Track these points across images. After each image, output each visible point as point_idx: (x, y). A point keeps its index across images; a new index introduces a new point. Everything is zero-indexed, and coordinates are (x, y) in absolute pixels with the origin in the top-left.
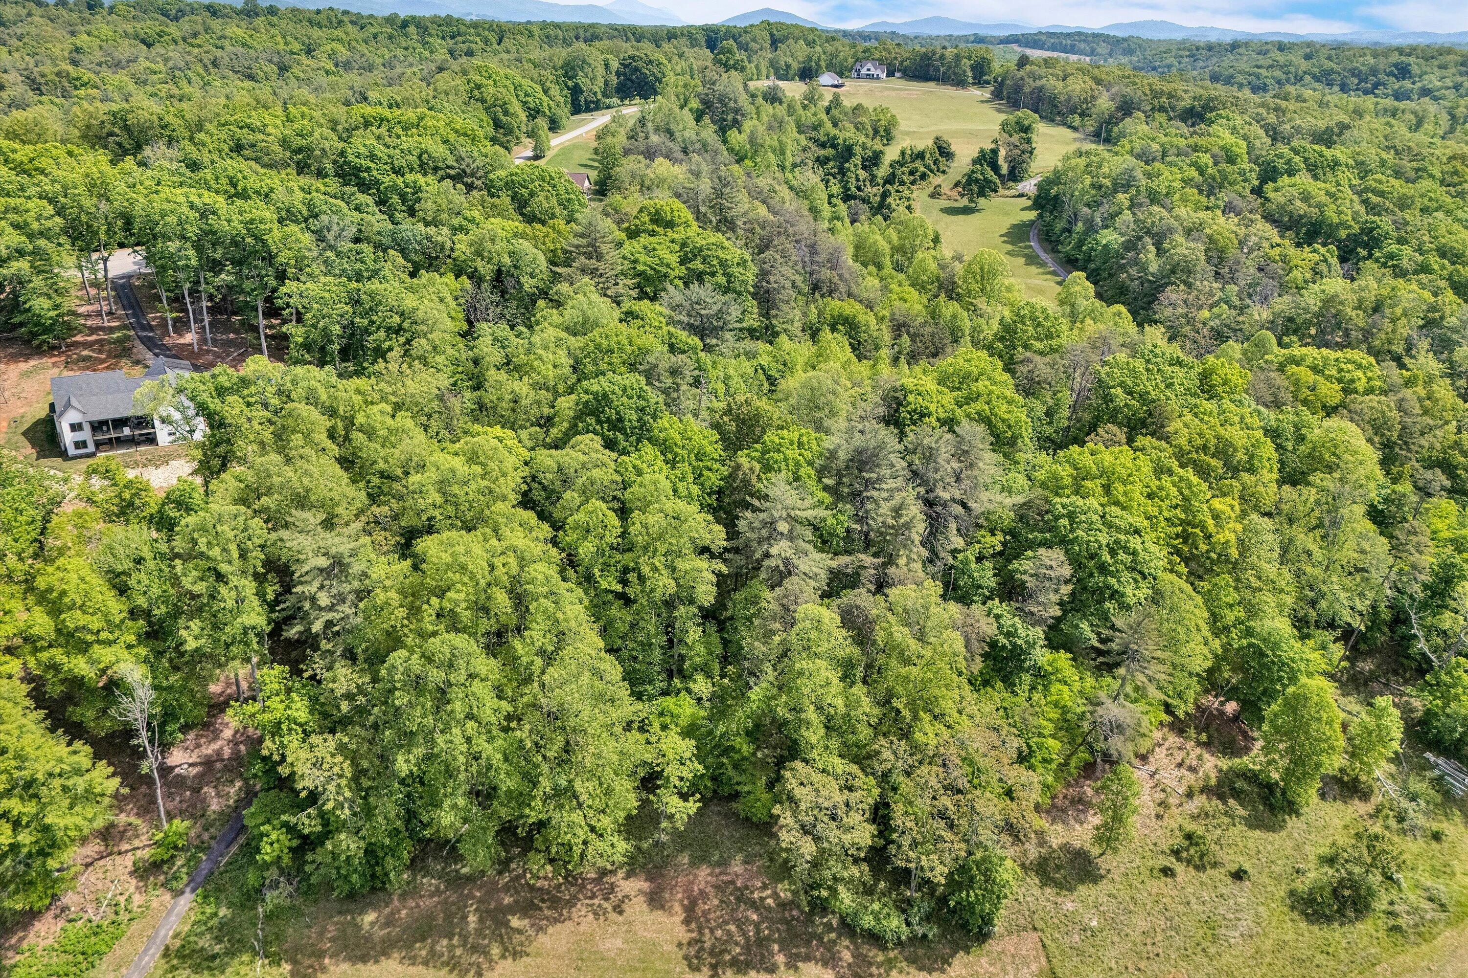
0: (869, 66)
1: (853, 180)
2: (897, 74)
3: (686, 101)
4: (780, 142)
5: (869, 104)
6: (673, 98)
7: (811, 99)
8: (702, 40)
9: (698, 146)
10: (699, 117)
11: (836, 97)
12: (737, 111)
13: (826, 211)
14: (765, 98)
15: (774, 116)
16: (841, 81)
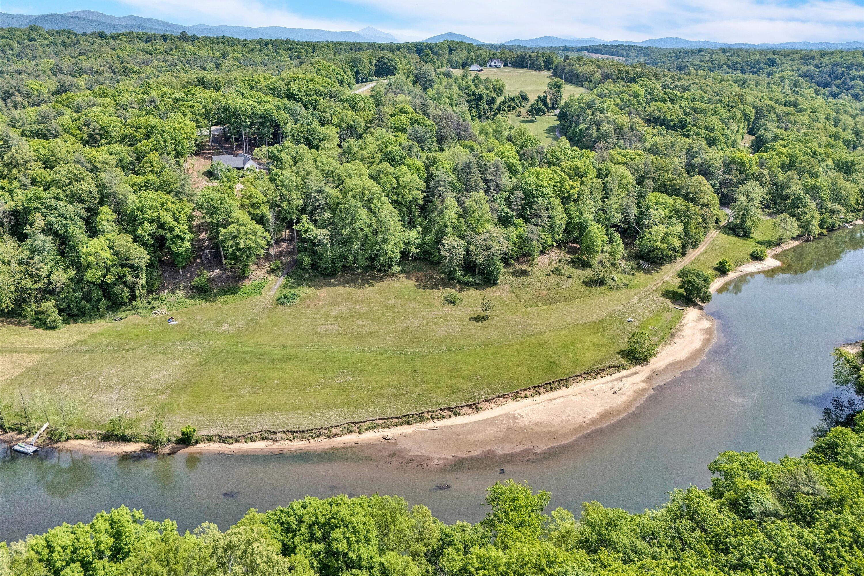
0: (495, 61)
1: (482, 109)
2: (509, 65)
3: (408, 76)
4: (450, 94)
5: (492, 78)
6: (403, 75)
7: (465, 76)
8: (414, 50)
10: (414, 83)
11: (477, 75)
12: (431, 80)
13: (470, 120)
14: (444, 75)
15: (448, 83)
16: (481, 68)
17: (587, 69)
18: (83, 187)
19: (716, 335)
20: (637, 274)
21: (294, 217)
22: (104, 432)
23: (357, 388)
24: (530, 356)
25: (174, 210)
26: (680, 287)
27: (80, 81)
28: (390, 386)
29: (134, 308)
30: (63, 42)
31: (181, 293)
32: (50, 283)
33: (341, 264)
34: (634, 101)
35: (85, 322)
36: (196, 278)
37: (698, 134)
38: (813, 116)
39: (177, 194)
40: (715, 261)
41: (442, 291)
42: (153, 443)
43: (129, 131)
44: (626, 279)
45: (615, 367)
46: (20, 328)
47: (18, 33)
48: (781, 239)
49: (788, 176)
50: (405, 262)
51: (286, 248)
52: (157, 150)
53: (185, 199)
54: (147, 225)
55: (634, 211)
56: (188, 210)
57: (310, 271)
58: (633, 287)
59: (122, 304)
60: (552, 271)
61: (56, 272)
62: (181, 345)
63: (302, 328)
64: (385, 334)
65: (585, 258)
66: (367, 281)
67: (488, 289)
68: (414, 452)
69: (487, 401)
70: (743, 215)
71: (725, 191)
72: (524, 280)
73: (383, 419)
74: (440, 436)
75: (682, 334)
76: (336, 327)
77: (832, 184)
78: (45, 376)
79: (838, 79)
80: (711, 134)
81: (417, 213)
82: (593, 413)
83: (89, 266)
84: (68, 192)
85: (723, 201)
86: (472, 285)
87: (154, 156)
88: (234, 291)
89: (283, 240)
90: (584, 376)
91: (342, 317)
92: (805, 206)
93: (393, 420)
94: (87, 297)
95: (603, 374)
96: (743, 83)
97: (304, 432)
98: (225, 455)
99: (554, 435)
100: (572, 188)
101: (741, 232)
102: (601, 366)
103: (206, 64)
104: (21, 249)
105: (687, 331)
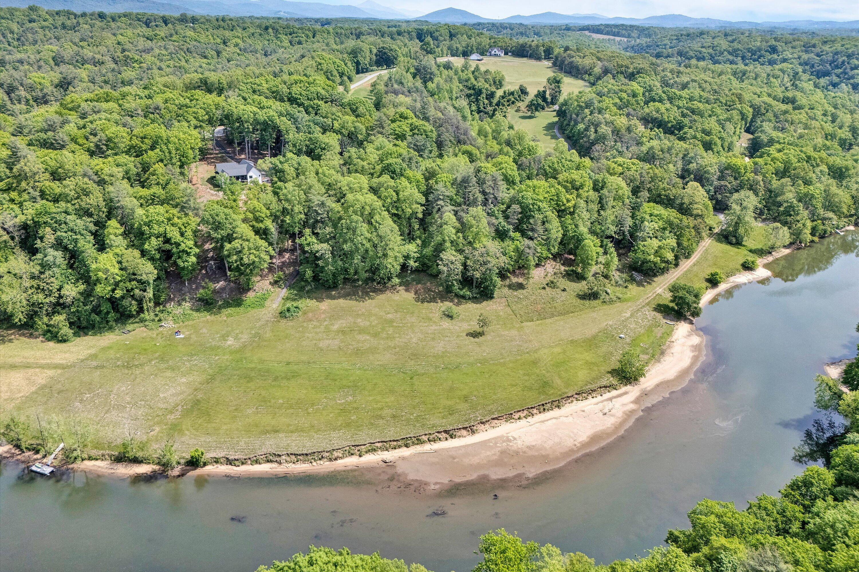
0: (495, 50)
1: (482, 104)
2: (510, 54)
3: (409, 69)
4: (450, 87)
5: (492, 69)
6: (403, 68)
7: (465, 67)
8: (414, 34)
9: (414, 89)
10: (414, 76)
11: (477, 66)
12: (431, 73)
13: (470, 117)
14: (444, 68)
15: (448, 76)
16: (481, 57)
17: (587, 62)
18: (91, 202)
19: (704, 352)
20: (630, 286)
21: (297, 230)
22: (117, 453)
23: (357, 408)
24: (524, 375)
25: (180, 225)
26: (672, 301)
27: (83, 73)
28: (389, 407)
29: (142, 321)
30: (63, 24)
31: (187, 305)
32: (61, 297)
33: (342, 277)
34: (633, 100)
35: (95, 334)
36: (201, 291)
37: (695, 137)
38: (811, 113)
39: (183, 208)
40: (707, 273)
41: (440, 304)
42: (163, 465)
43: (135, 141)
44: (619, 291)
45: (605, 387)
46: (32, 340)
47: (18, 13)
48: (773, 248)
49: (782, 184)
50: (405, 274)
51: (288, 258)
52: (162, 161)
53: (190, 214)
54: (153, 240)
55: (629, 222)
56: (193, 226)
57: (313, 284)
58: (626, 300)
59: (130, 316)
60: (547, 284)
61: (66, 286)
62: (189, 361)
63: (304, 343)
64: (384, 350)
65: (579, 270)
66: (367, 294)
67: (485, 303)
68: (412, 476)
69: (482, 423)
70: (736, 223)
71: (719, 197)
72: (520, 293)
73: (382, 442)
74: (437, 460)
75: (672, 351)
76: (337, 342)
77: (825, 191)
78: (58, 393)
79: (838, 68)
80: (708, 138)
81: (417, 227)
82: (583, 437)
83: (98, 281)
84: (77, 206)
85: (718, 207)
86: (469, 299)
87: (159, 168)
88: (238, 303)
89: (286, 250)
90: (576, 396)
91: (343, 332)
92: (798, 214)
93: (392, 443)
94: (96, 310)
95: (594, 395)
96: (741, 76)
97: (307, 455)
98: (233, 477)
99: (545, 459)
100: (568, 201)
101: (734, 240)
102: (592, 387)
103: (206, 52)
104: (32, 263)
105: (676, 348)
